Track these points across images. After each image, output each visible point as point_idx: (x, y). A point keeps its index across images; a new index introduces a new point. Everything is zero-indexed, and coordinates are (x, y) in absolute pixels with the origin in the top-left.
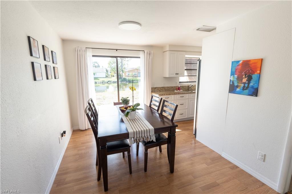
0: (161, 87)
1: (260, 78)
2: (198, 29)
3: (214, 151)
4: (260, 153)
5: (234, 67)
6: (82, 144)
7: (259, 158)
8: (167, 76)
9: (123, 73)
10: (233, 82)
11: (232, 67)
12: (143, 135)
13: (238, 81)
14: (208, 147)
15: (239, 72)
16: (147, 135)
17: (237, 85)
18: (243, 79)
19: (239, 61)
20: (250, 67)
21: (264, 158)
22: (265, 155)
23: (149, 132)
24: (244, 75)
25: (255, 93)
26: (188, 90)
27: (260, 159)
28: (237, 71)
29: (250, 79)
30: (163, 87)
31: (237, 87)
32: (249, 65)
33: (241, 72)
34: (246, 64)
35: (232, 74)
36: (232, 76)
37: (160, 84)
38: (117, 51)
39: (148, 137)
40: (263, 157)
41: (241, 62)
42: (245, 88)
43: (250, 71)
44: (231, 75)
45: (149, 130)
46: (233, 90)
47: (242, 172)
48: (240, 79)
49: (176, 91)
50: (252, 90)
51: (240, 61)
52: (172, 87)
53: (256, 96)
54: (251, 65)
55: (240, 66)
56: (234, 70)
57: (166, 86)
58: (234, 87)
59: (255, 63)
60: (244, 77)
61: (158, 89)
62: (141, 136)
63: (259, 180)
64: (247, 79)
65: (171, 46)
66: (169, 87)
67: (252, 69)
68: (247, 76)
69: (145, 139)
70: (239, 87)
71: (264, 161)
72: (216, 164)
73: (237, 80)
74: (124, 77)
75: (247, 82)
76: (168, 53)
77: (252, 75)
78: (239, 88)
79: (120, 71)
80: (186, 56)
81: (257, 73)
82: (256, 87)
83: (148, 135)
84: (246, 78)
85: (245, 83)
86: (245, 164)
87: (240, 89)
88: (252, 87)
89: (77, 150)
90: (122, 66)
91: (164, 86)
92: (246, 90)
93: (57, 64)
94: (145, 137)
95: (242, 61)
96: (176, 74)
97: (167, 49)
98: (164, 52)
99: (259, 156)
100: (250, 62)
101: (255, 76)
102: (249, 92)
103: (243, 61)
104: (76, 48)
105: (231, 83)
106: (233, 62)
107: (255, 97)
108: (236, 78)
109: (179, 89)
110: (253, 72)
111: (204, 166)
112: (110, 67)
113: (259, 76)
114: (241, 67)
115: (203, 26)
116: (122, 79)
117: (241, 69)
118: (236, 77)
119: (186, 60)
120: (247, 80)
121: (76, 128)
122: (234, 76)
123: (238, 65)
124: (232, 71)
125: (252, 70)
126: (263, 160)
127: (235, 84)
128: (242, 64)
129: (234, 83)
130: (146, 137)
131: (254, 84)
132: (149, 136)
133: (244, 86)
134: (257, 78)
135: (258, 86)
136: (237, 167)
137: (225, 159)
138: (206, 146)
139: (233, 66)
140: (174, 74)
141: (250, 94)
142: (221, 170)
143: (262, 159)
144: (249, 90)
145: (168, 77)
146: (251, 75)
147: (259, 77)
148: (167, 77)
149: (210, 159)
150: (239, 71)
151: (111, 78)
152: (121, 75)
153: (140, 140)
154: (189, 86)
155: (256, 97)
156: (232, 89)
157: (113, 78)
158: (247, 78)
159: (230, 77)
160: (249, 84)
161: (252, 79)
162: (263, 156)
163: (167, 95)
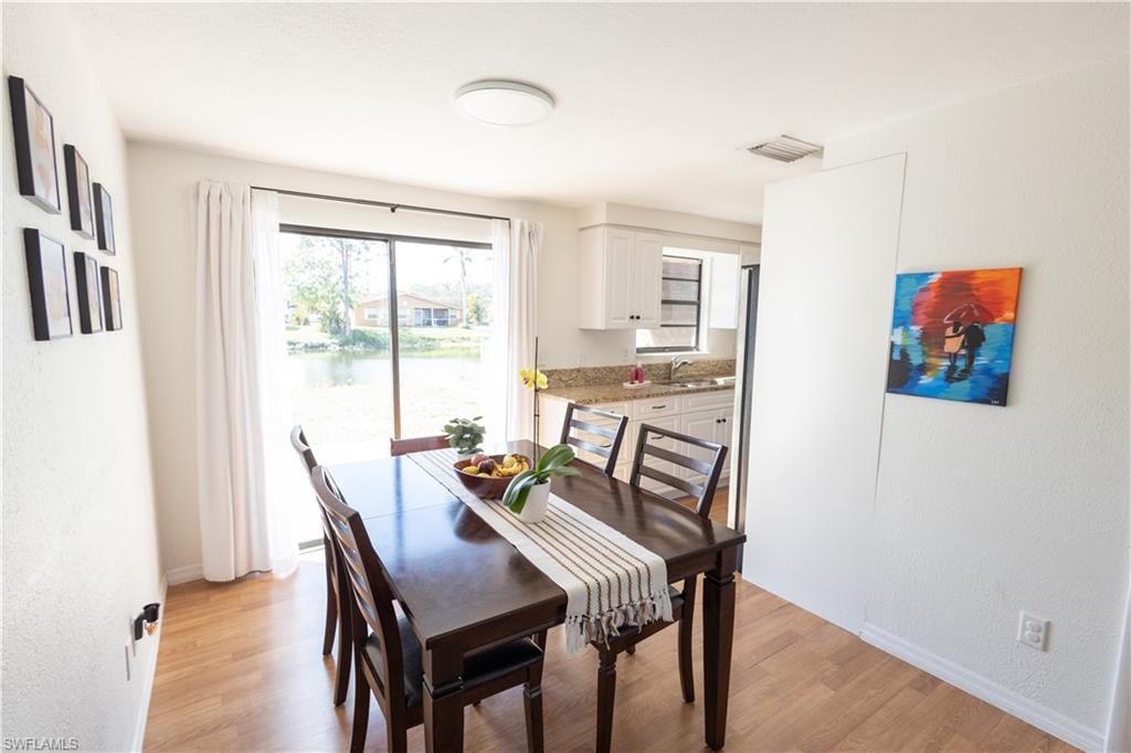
0: (572, 371)
1: (1015, 338)
2: (756, 149)
3: (827, 622)
4: (1026, 618)
5: (905, 295)
6: (234, 660)
7: (1022, 636)
8: (599, 324)
9: (350, 310)
10: (904, 353)
11: (896, 294)
12: (625, 600)
13: (926, 349)
14: (801, 609)
15: (928, 315)
16: (641, 598)
17: (921, 362)
18: (947, 341)
19: (926, 275)
20: (973, 296)
21: (1045, 637)
22: (1048, 625)
23: (649, 579)
24: (948, 326)
25: (997, 392)
26: (667, 381)
27: (1029, 642)
28: (922, 311)
29: (974, 340)
30: (579, 370)
31: (923, 369)
32: (969, 289)
33: (935, 314)
34: (957, 285)
35: (900, 321)
36: (899, 331)
37: (570, 357)
38: (393, 210)
39: (643, 605)
40: (1041, 635)
41: (935, 279)
42: (956, 375)
43: (975, 311)
44: (895, 325)
45: (648, 569)
46: (905, 382)
47: (959, 700)
48: (932, 338)
49: (627, 385)
50: (988, 382)
51: (932, 274)
52: (612, 370)
53: (1003, 403)
54: (978, 290)
55: (932, 294)
56: (906, 307)
57: (587, 366)
58: (910, 370)
59: (993, 283)
60: (949, 331)
61: (560, 380)
62: (615, 604)
63: (1030, 725)
64: (963, 342)
65: (613, 206)
66: (599, 369)
67: (986, 307)
68: (961, 328)
69: (632, 616)
70: (930, 370)
71: (1045, 648)
72: (860, 678)
73: (919, 344)
74: (353, 327)
75: (963, 352)
76: (601, 235)
77: (983, 326)
78: (929, 373)
79: (339, 303)
80: (667, 251)
81: (1003, 320)
82: (999, 371)
83: (645, 595)
84: (959, 335)
85: (956, 355)
86: (964, 666)
87: (936, 379)
88: (987, 371)
89: (219, 699)
90: (345, 282)
91: (582, 366)
92: (959, 380)
93: (114, 253)
94: (633, 606)
95: (940, 276)
96: (632, 317)
97: (601, 217)
98: (582, 229)
99: (1024, 628)
100: (973, 279)
101: (993, 332)
102: (972, 388)
103: (944, 273)
104: (198, 184)
105: (897, 356)
106: (900, 278)
107: (999, 408)
108: (917, 338)
109: (637, 375)
110: (989, 317)
111: (822, 694)
112: (289, 283)
113: (1010, 330)
114: (936, 297)
115: (784, 136)
116: (348, 332)
117: (937, 303)
118: (918, 335)
119: (666, 264)
120: (963, 347)
121: (184, 575)
122: (906, 330)
123: (922, 290)
124: (899, 311)
125: (984, 309)
126: (1040, 645)
127: (911, 357)
128: (940, 286)
129: (907, 355)
130: (639, 603)
131: (992, 361)
132: (649, 601)
133: (952, 368)
134: (1004, 339)
135: (1010, 367)
136: (936, 681)
137: (879, 650)
138: (790, 604)
139: (902, 292)
140: (623, 319)
141: (980, 395)
142: (889, 704)
143: (1038, 641)
144: (972, 382)
145: (603, 328)
146: (980, 326)
147: (1013, 335)
148: (599, 327)
149: (827, 658)
150: (930, 309)
151: (297, 329)
152: (342, 317)
153: (612, 622)
154: (670, 365)
155: (1003, 409)
156: (902, 377)
157: (303, 328)
158: (963, 336)
159: (892, 334)
160: (971, 358)
161: (984, 339)
162: (1039, 631)
163: (606, 400)
